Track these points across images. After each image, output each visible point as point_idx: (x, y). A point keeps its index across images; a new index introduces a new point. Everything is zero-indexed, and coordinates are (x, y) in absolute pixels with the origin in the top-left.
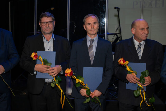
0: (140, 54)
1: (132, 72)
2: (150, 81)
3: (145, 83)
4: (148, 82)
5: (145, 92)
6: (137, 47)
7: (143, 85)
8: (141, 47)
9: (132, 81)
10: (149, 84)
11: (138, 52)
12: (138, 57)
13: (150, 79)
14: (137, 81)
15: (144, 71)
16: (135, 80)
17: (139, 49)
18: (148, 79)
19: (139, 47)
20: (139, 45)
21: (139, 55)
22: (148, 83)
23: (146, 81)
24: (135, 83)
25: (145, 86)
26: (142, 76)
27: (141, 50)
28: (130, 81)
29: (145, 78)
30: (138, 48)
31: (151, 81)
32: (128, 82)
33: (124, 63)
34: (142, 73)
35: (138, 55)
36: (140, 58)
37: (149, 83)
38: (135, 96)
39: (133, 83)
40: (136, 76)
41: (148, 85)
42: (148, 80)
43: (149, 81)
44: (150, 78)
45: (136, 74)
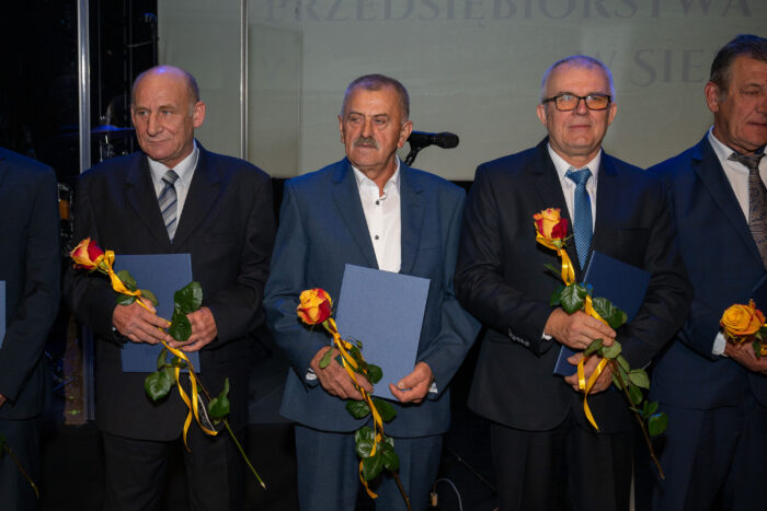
0: (172, 218)
1: (136, 297)
2: (211, 329)
3: (193, 337)
4: (205, 333)
5: (197, 375)
6: (159, 188)
7: (184, 349)
8: (176, 185)
9: (139, 332)
10: (208, 340)
11: (162, 208)
12: (164, 230)
13: (212, 320)
14: (159, 333)
15: (184, 289)
16: (152, 327)
17: (169, 193)
18: (201, 319)
19: (170, 186)
20: (167, 178)
21: (166, 224)
22: (203, 338)
23: (193, 328)
24: (153, 340)
25: (194, 352)
26: (178, 311)
27: (176, 201)
28: (132, 337)
29: (189, 317)
30: (164, 192)
31: (214, 326)
32: (121, 340)
33: (92, 258)
34: (178, 297)
35: (163, 221)
36: (172, 235)
37: (207, 336)
38: (149, 397)
39: (145, 342)
40: (153, 310)
41: (206, 346)
42: (201, 324)
43: (207, 327)
44: (212, 317)
45: (156, 306)
